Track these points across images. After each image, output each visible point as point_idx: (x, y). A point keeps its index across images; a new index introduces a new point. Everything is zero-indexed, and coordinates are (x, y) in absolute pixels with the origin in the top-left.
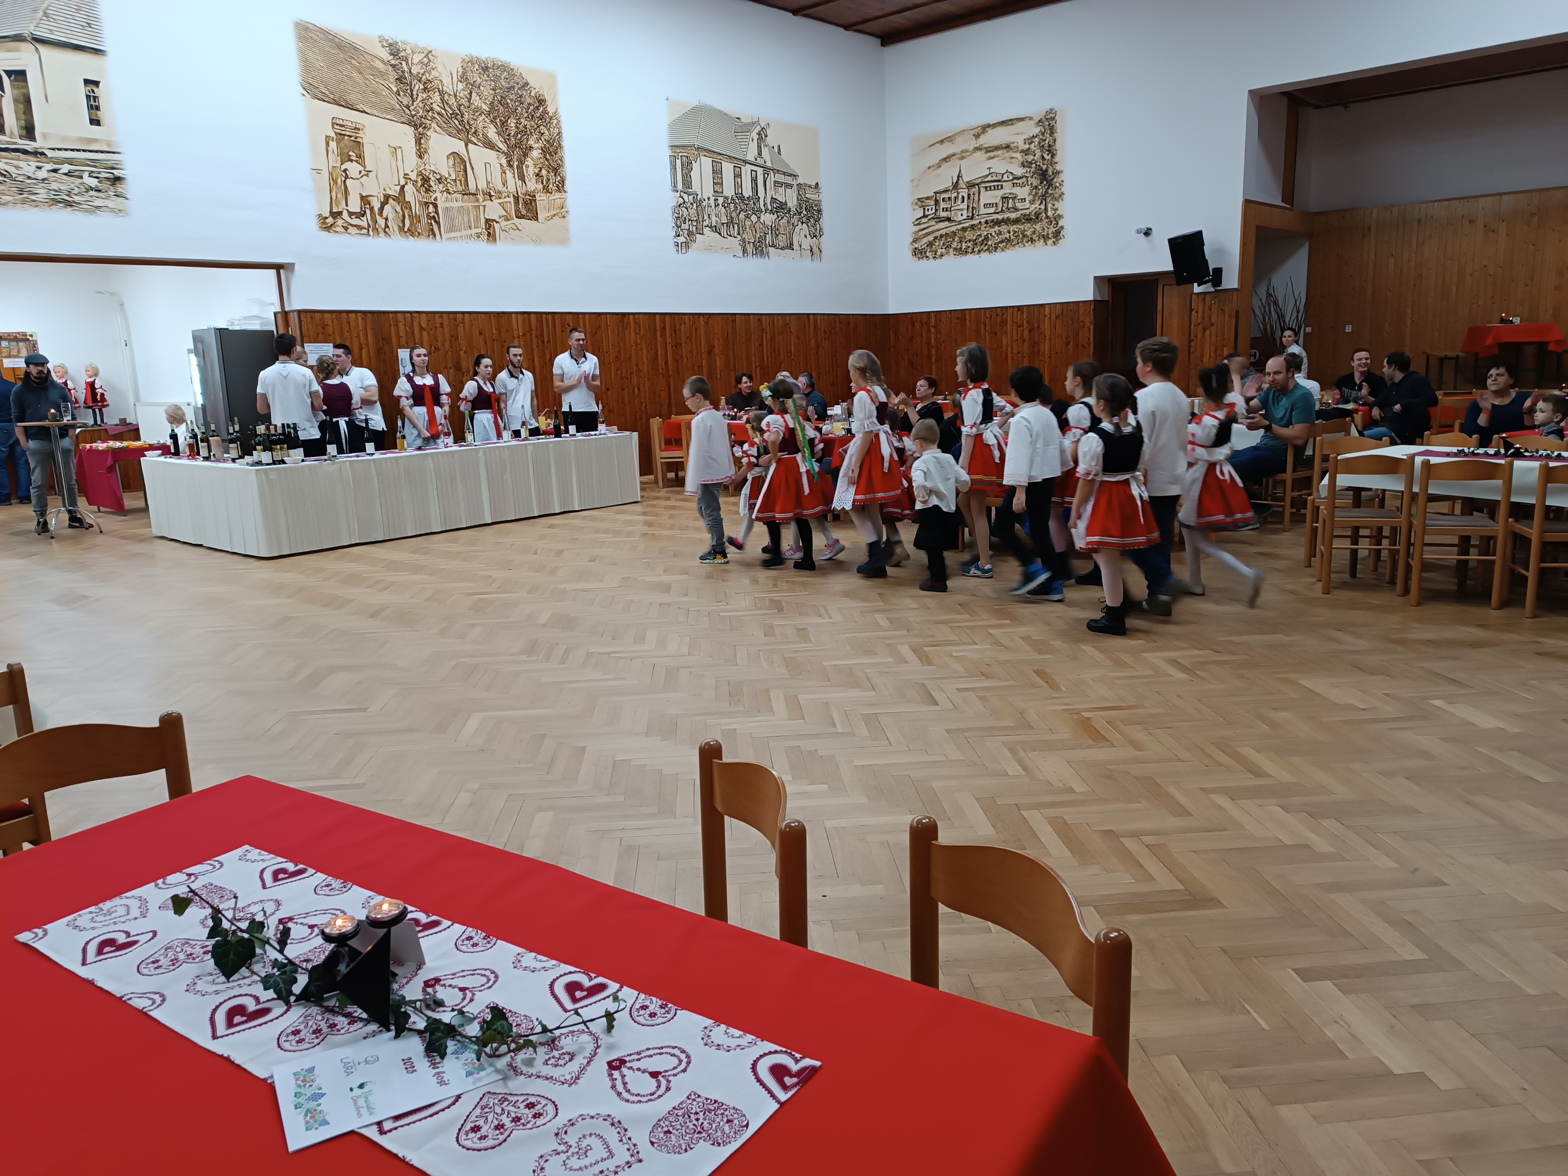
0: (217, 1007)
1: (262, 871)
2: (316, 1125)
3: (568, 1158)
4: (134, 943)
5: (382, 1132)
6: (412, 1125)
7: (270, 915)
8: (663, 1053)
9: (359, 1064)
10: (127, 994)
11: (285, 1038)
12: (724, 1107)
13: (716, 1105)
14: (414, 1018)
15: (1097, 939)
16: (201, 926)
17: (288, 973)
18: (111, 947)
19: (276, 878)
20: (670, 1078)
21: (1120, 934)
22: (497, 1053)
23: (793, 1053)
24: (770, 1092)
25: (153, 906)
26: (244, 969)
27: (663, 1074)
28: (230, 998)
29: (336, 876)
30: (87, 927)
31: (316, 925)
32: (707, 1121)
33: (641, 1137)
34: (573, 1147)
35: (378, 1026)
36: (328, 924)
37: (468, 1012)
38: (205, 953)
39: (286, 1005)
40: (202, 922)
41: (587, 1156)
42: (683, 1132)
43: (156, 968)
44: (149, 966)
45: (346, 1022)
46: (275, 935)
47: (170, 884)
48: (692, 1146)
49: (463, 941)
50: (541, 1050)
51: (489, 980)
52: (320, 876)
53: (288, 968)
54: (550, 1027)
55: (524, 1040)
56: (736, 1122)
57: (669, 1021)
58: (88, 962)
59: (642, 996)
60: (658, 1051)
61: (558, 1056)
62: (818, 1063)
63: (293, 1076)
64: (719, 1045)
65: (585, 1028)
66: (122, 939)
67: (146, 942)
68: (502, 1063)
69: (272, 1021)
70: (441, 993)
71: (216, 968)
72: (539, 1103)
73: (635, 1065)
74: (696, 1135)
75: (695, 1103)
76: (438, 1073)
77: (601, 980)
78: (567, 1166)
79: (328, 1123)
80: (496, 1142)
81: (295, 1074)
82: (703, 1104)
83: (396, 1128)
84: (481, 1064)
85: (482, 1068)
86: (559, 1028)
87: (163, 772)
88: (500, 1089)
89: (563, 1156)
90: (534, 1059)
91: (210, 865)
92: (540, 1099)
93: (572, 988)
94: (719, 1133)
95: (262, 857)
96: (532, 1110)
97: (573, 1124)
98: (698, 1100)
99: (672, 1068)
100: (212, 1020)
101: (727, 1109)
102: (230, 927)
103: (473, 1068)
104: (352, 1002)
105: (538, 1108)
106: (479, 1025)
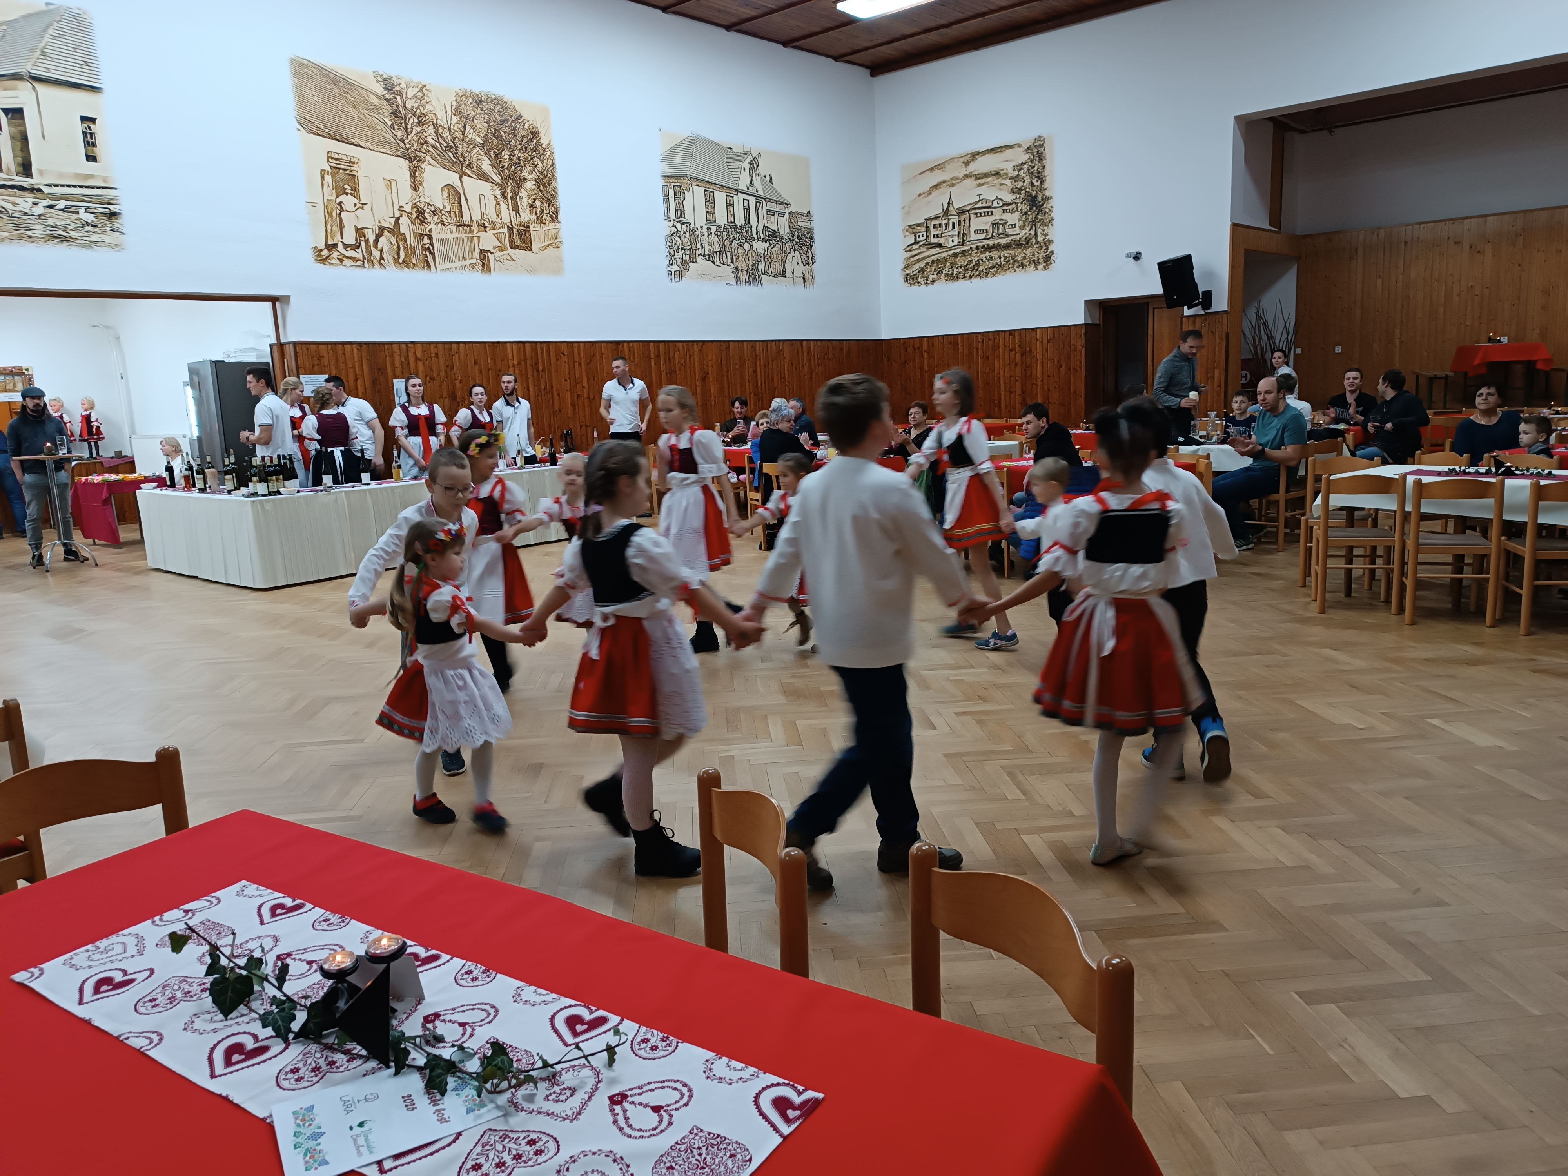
0: (215, 1046)
1: (260, 907)
2: (316, 1165)
4: (132, 981)
5: (382, 1171)
6: (412, 1164)
7: (268, 952)
8: (664, 1087)
9: (358, 1101)
10: (125, 1034)
11: (283, 1077)
12: (727, 1141)
13: (718, 1139)
14: (414, 1054)
15: (1098, 966)
16: (199, 963)
17: (286, 1009)
18: (108, 986)
19: (273, 914)
20: (672, 1113)
21: (1122, 960)
22: (498, 1089)
23: (796, 1085)
24: (773, 1125)
25: (150, 944)
26: (242, 1006)
27: (665, 1108)
28: (228, 1037)
29: (335, 911)
30: (84, 966)
31: (315, 961)
32: (710, 1156)
35: (378, 1063)
36: (326, 960)
37: (469, 1048)
38: (202, 991)
39: (285, 1042)
40: (200, 960)
42: (686, 1167)
43: (153, 1007)
44: (147, 1004)
45: (345, 1060)
46: (274, 971)
47: (167, 921)
49: (462, 975)
50: (542, 1085)
51: (489, 1015)
52: (319, 911)
53: (286, 1005)
54: (551, 1062)
55: (525, 1076)
56: (739, 1156)
57: (671, 1054)
58: (85, 1000)
59: (643, 1029)
60: (660, 1085)
61: (559, 1091)
62: (820, 1096)
63: (292, 1115)
64: (721, 1078)
65: (586, 1062)
66: (118, 977)
67: (143, 981)
68: (502, 1100)
69: (270, 1059)
70: (441, 1029)
71: (214, 1005)
72: (540, 1139)
73: (637, 1099)
74: (699, 1171)
75: (697, 1138)
76: (438, 1111)
77: (601, 1013)
79: (327, 1163)
81: (294, 1113)
82: (706, 1138)
83: (396, 1167)
84: (481, 1101)
85: (482, 1105)
86: (559, 1062)
87: (159, 807)
88: (500, 1126)
90: (535, 1094)
91: (208, 901)
92: (541, 1136)
93: (573, 1022)
94: (722, 1169)
95: (260, 893)
96: (533, 1146)
97: (574, 1161)
98: (701, 1134)
99: (674, 1102)
100: (210, 1059)
101: (729, 1144)
102: (228, 964)
103: (473, 1105)
104: (350, 1038)
105: (539, 1145)
106: (479, 1061)
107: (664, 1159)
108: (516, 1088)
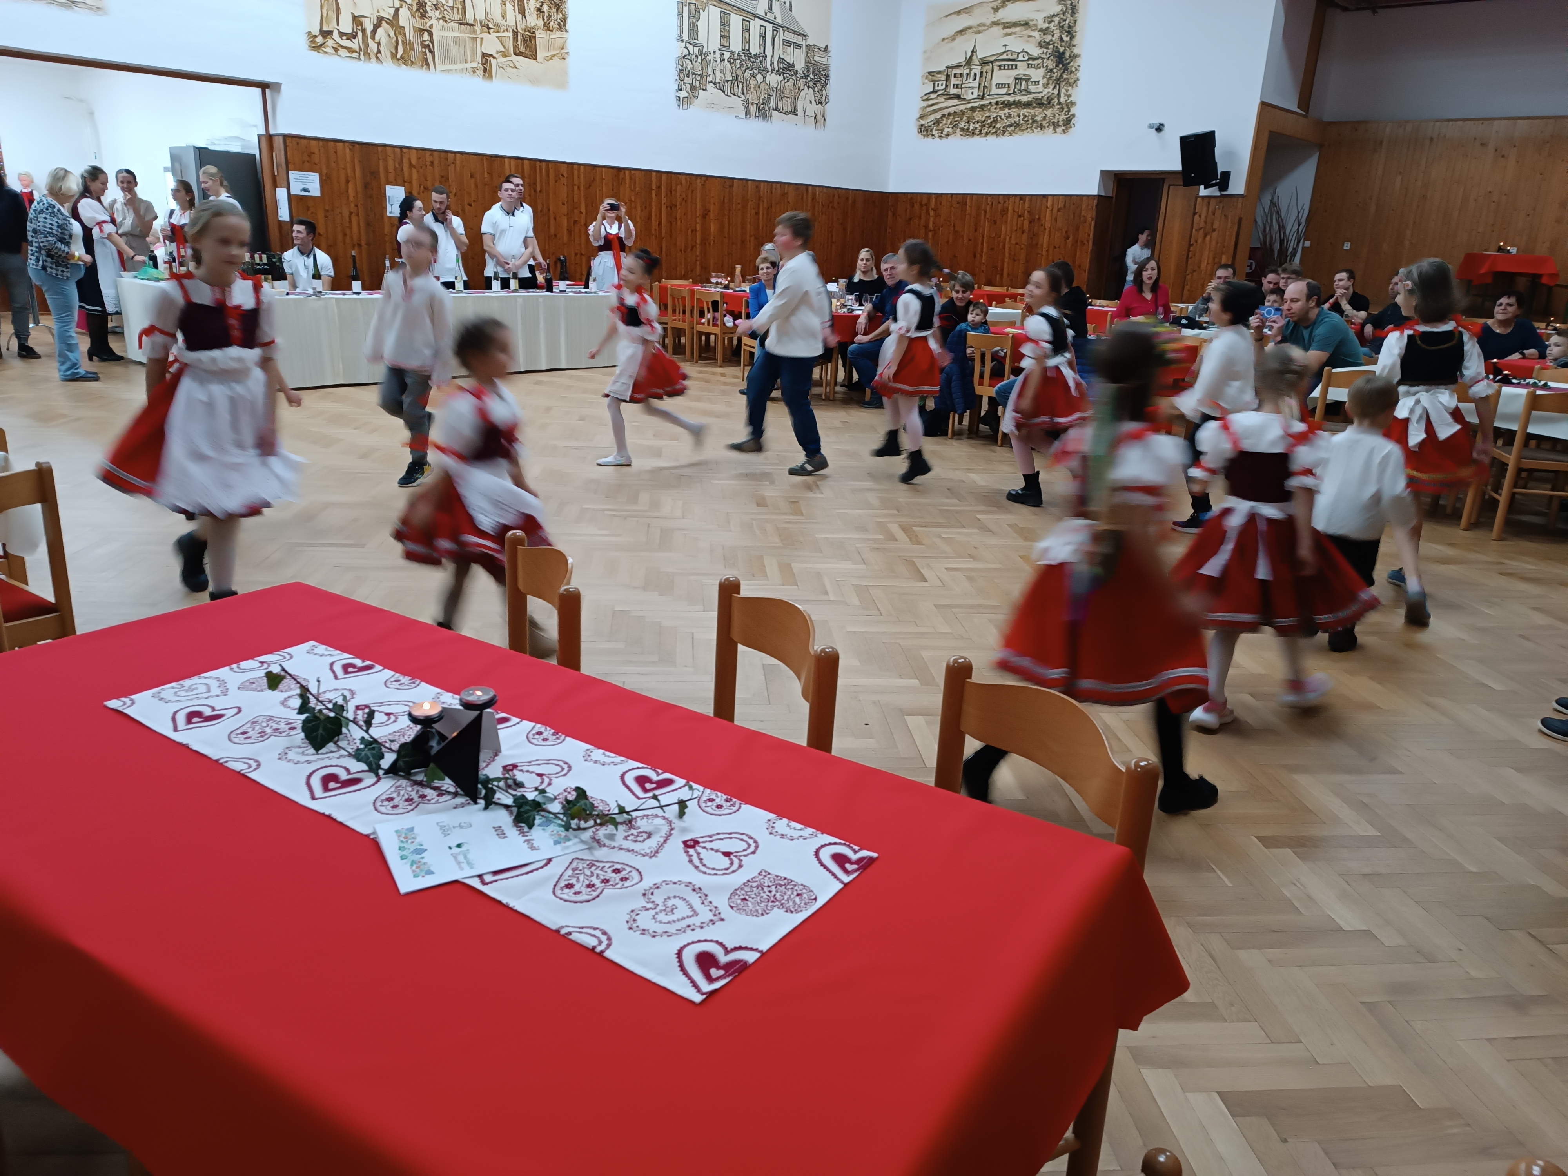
0: (311, 775)
1: (332, 665)
2: (423, 874)
3: (657, 913)
4: (221, 716)
5: (484, 883)
6: (510, 879)
7: (349, 701)
8: (732, 838)
10: (223, 758)
11: (380, 804)
12: (793, 883)
13: (786, 881)
14: (498, 795)
15: (1128, 769)
16: (282, 707)
17: (376, 749)
18: (199, 718)
19: (346, 672)
20: (742, 858)
21: (1149, 763)
22: (581, 828)
23: (851, 845)
24: (833, 874)
25: (232, 687)
26: (331, 744)
27: (735, 854)
28: (322, 768)
29: (405, 674)
30: (173, 700)
31: (392, 713)
32: (779, 893)
33: (721, 902)
34: (660, 905)
35: (468, 798)
37: (549, 793)
38: (290, 729)
39: (376, 776)
41: (673, 913)
42: (759, 900)
43: (246, 738)
44: (239, 736)
45: (435, 794)
46: (355, 718)
47: (245, 669)
48: (768, 912)
49: (534, 735)
50: (620, 827)
51: (563, 769)
52: (388, 673)
53: (373, 746)
54: (627, 809)
55: (606, 818)
56: (805, 895)
57: (735, 812)
58: (179, 728)
59: (708, 791)
60: (728, 836)
61: (636, 834)
62: (875, 855)
63: (395, 834)
64: (783, 835)
65: (660, 812)
66: (208, 712)
67: (233, 716)
68: (586, 835)
69: (365, 788)
70: (520, 777)
71: (306, 741)
72: (624, 869)
73: (708, 845)
74: (770, 904)
75: (766, 878)
76: (528, 840)
77: (667, 775)
78: (658, 920)
79: (432, 873)
80: (590, 897)
81: (397, 832)
82: (774, 879)
83: (496, 881)
84: (566, 836)
85: (567, 839)
86: (636, 810)
88: (586, 855)
89: (653, 912)
90: (614, 835)
91: (280, 655)
92: (624, 867)
93: (642, 781)
94: (791, 903)
95: (329, 653)
96: (618, 874)
97: (658, 888)
98: (769, 876)
99: (742, 850)
100: (308, 784)
101: (795, 886)
102: (317, 705)
103: (561, 838)
104: (442, 774)
105: (623, 874)
106: (562, 803)
107: (738, 892)
108: (598, 827)
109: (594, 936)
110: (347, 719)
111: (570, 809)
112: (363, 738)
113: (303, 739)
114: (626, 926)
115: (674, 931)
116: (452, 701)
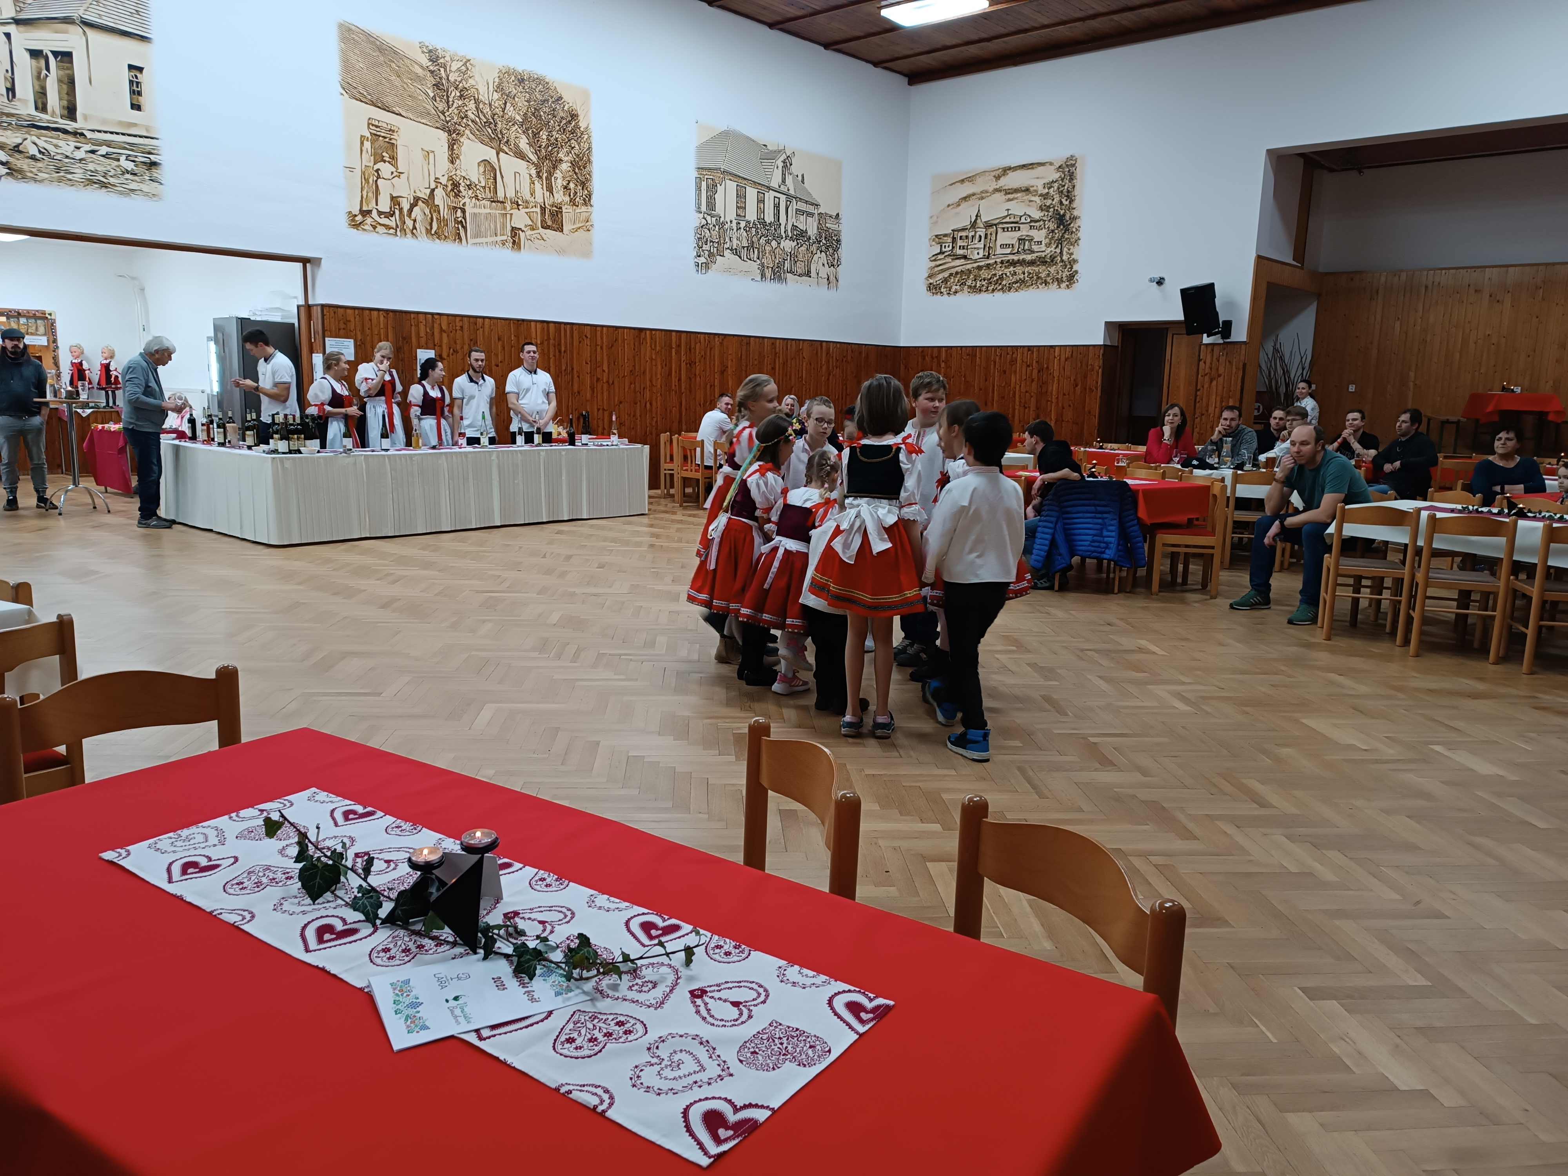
0: (306, 926)
1: (332, 811)
2: (417, 1029)
3: (662, 1069)
4: (217, 866)
5: (481, 1038)
6: (508, 1034)
7: (348, 848)
8: (741, 987)
9: (452, 979)
10: (217, 910)
11: (376, 955)
12: (806, 1034)
13: (798, 1032)
14: (498, 944)
15: (1151, 909)
16: (280, 856)
17: (374, 898)
18: (195, 868)
19: (346, 818)
20: (751, 1008)
21: (1174, 905)
22: (583, 977)
23: (866, 993)
24: (848, 1024)
25: (230, 836)
26: (329, 894)
27: (744, 1004)
28: (317, 919)
29: (406, 820)
30: (169, 851)
31: (392, 861)
32: (791, 1046)
33: (730, 1055)
34: (666, 1060)
35: (467, 948)
37: (551, 941)
38: (287, 878)
39: (373, 927)
41: (680, 1069)
42: (769, 1053)
43: (241, 889)
44: (234, 887)
45: (433, 945)
47: (244, 818)
48: (779, 1066)
49: (536, 881)
50: (624, 976)
51: (566, 916)
52: (389, 819)
53: (371, 894)
54: (632, 957)
55: (610, 967)
56: (818, 1047)
57: (744, 959)
58: (174, 880)
59: (716, 937)
60: (737, 985)
61: (641, 984)
62: (892, 1003)
63: (390, 986)
64: (794, 983)
65: (664, 961)
66: (204, 862)
67: (229, 866)
68: (589, 986)
69: (361, 939)
70: (521, 924)
71: (302, 890)
72: (628, 1022)
73: (717, 995)
74: (782, 1057)
75: (777, 1030)
76: (528, 992)
77: (674, 921)
78: (663, 1076)
79: (428, 1028)
80: (592, 1052)
81: (392, 984)
82: (786, 1031)
83: (494, 1036)
84: (568, 986)
85: (569, 990)
86: (641, 958)
87: (215, 723)
88: (588, 1007)
89: (657, 1068)
90: (619, 985)
91: (281, 803)
92: (628, 1019)
93: (647, 927)
94: (804, 1056)
95: (331, 799)
96: (622, 1027)
97: (663, 1041)
98: (781, 1027)
99: (751, 999)
100: (303, 936)
101: (808, 1037)
102: (315, 853)
103: (562, 989)
104: (442, 923)
105: (627, 1026)
106: (565, 952)
107: (748, 1045)
108: (601, 977)
109: (596, 1094)
110: (346, 867)
111: (572, 957)
112: (361, 886)
113: (299, 889)
114: (630, 1083)
115: (681, 1089)
116: (452, 846)
